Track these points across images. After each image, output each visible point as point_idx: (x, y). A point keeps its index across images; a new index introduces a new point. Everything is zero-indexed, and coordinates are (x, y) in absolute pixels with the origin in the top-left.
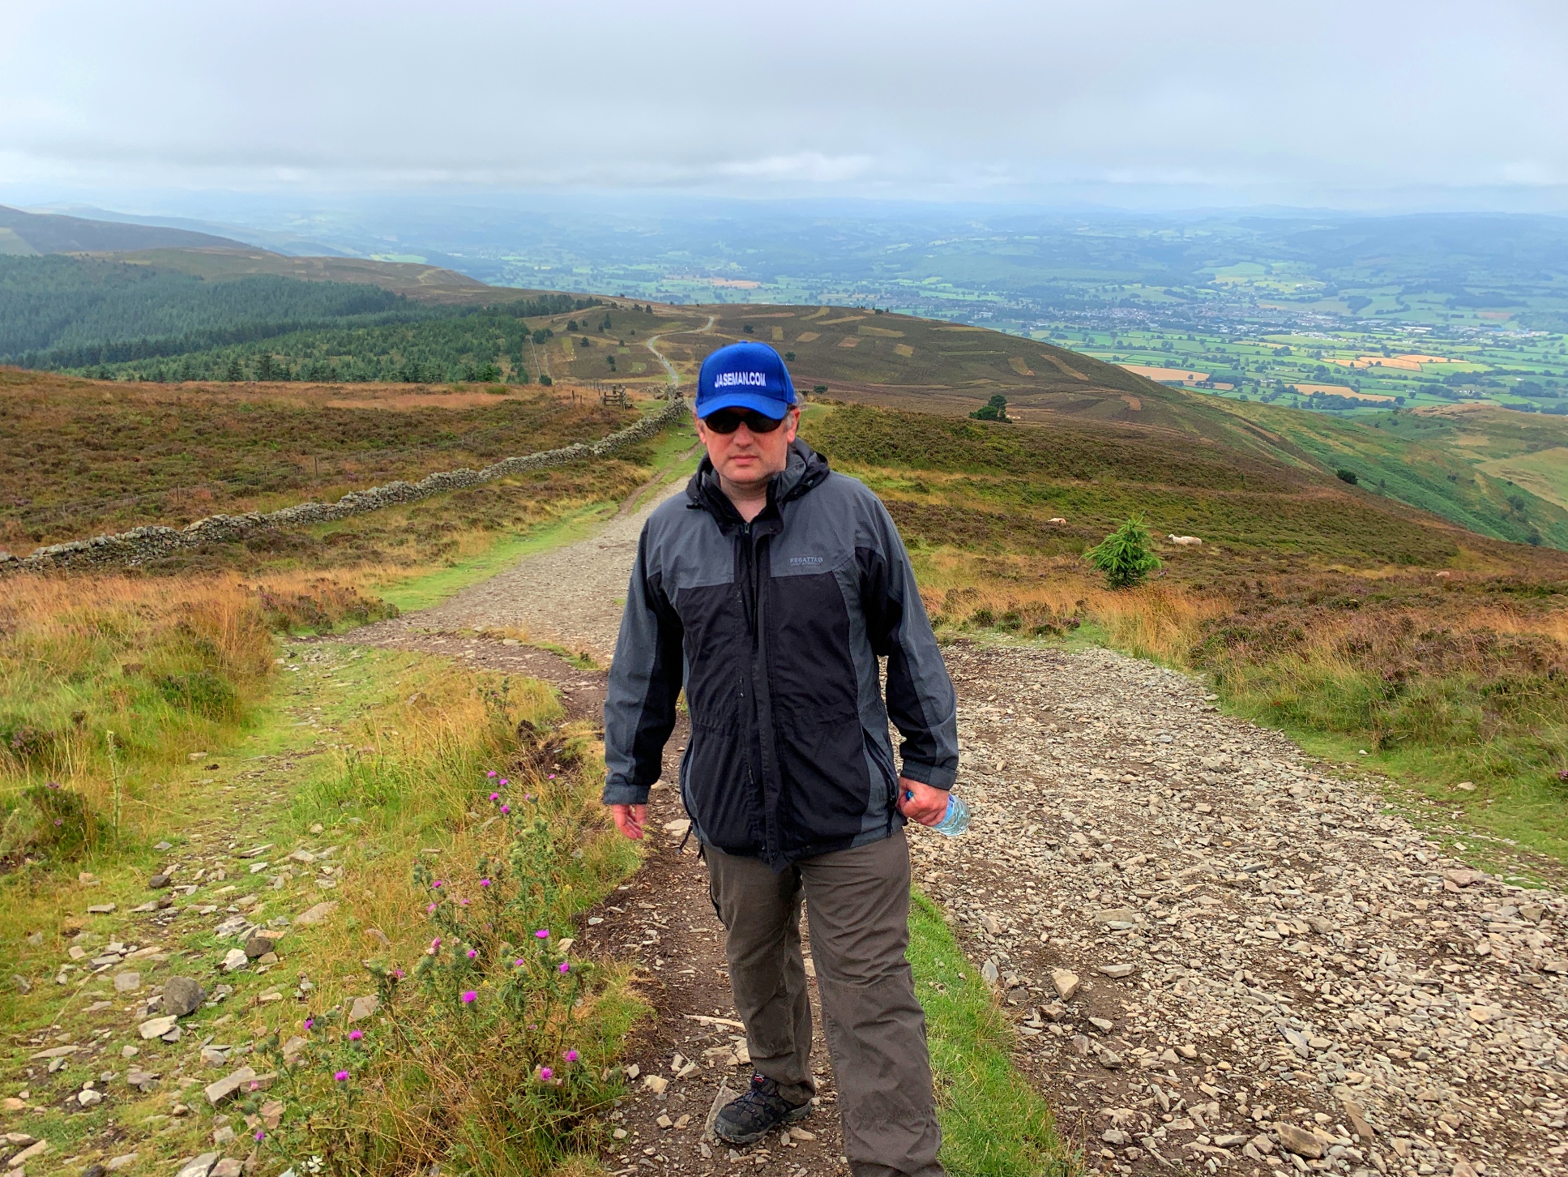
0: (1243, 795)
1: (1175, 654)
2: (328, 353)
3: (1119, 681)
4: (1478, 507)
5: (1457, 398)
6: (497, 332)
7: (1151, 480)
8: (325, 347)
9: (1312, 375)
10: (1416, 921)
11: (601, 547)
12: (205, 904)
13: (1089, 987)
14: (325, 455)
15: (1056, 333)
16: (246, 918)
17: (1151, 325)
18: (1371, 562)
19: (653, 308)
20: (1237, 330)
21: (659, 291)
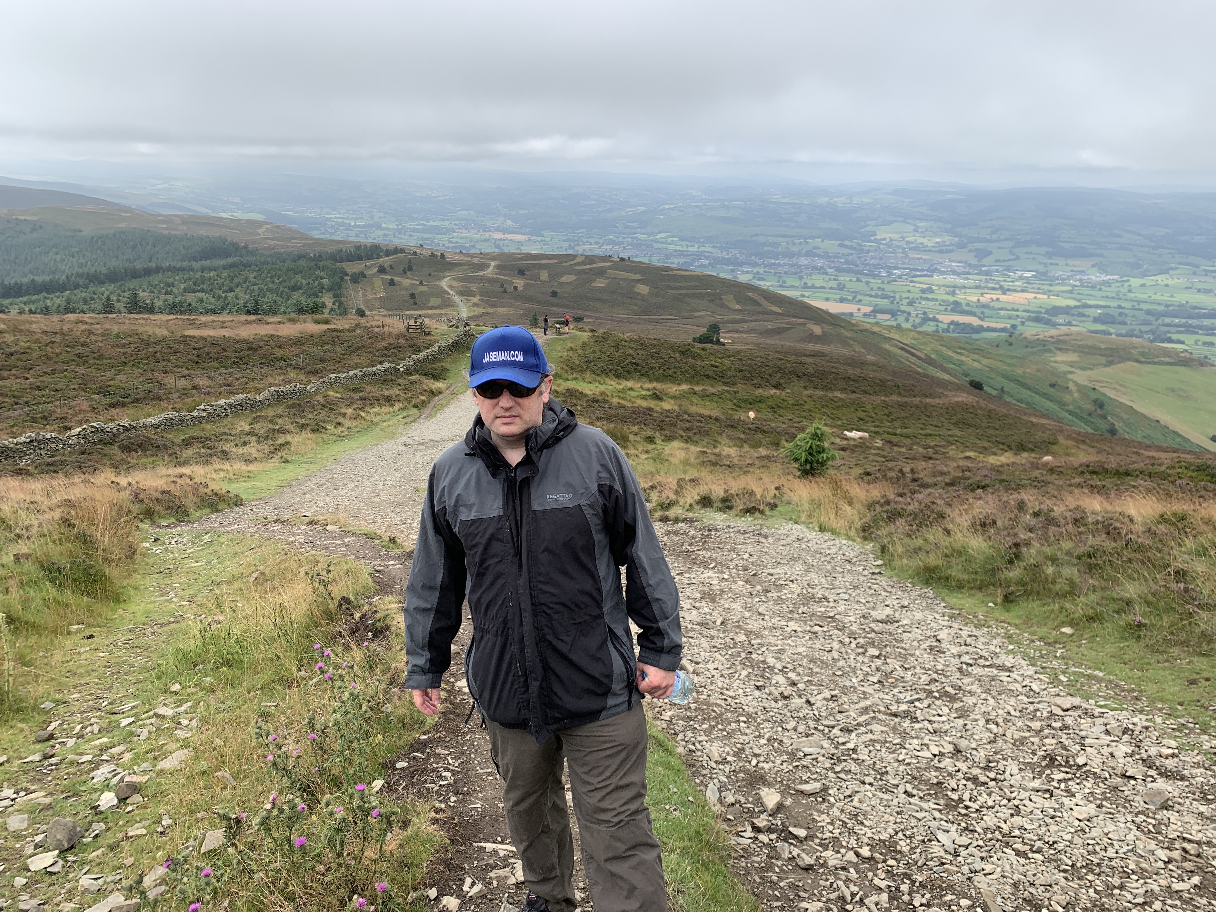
0: (902, 641)
1: (850, 528)
2: (185, 291)
3: (808, 550)
4: (1071, 407)
5: (1055, 325)
6: (321, 274)
7: (830, 389)
8: (183, 286)
9: (949, 308)
10: (1032, 739)
11: (405, 445)
12: (82, 754)
13: (788, 802)
14: (182, 374)
15: (757, 276)
16: (116, 765)
17: (829, 270)
18: (995, 449)
19: (447, 255)
20: (893, 274)
21: (450, 242)
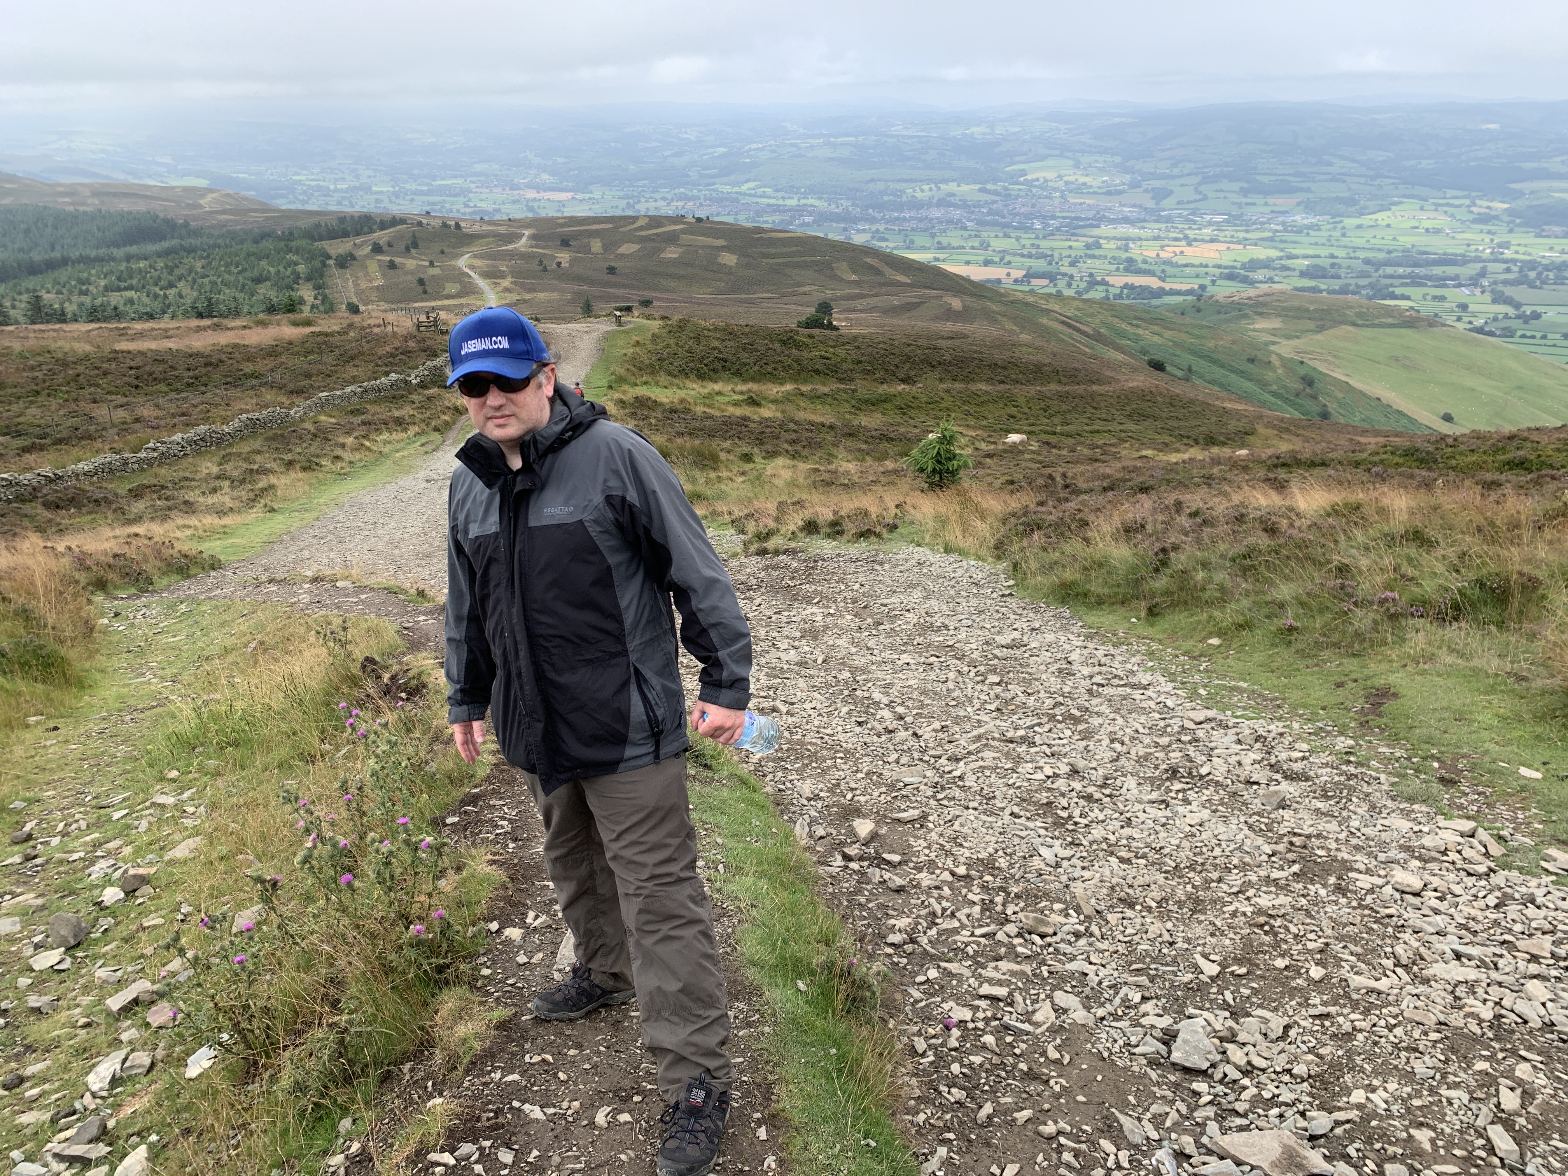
0: (1028, 665)
1: (981, 547)
2: (107, 289)
4: (1275, 387)
5: (1253, 283)
6: (295, 258)
7: (972, 380)
8: (103, 283)
9: (1122, 267)
10: (1157, 755)
11: (428, 481)
12: (72, 852)
13: (883, 831)
14: (118, 402)
15: (877, 235)
16: (116, 860)
17: (968, 224)
18: (1177, 445)
19: (462, 224)
20: (1049, 225)
21: (467, 206)
